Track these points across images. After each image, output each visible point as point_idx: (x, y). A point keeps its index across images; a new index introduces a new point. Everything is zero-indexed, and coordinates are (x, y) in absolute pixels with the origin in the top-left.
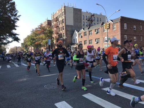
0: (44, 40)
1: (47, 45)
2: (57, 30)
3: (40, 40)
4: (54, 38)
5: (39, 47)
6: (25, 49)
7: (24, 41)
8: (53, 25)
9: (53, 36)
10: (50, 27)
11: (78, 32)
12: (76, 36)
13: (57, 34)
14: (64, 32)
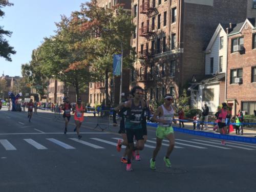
0: (100, 59)
1: (107, 78)
2: (148, 21)
3: (86, 58)
4: (134, 53)
5: (82, 81)
6: (34, 84)
7: (33, 57)
8: (136, 2)
9: (134, 45)
10: (122, 12)
11: (230, 31)
12: (221, 47)
13: (147, 37)
14: (175, 31)
